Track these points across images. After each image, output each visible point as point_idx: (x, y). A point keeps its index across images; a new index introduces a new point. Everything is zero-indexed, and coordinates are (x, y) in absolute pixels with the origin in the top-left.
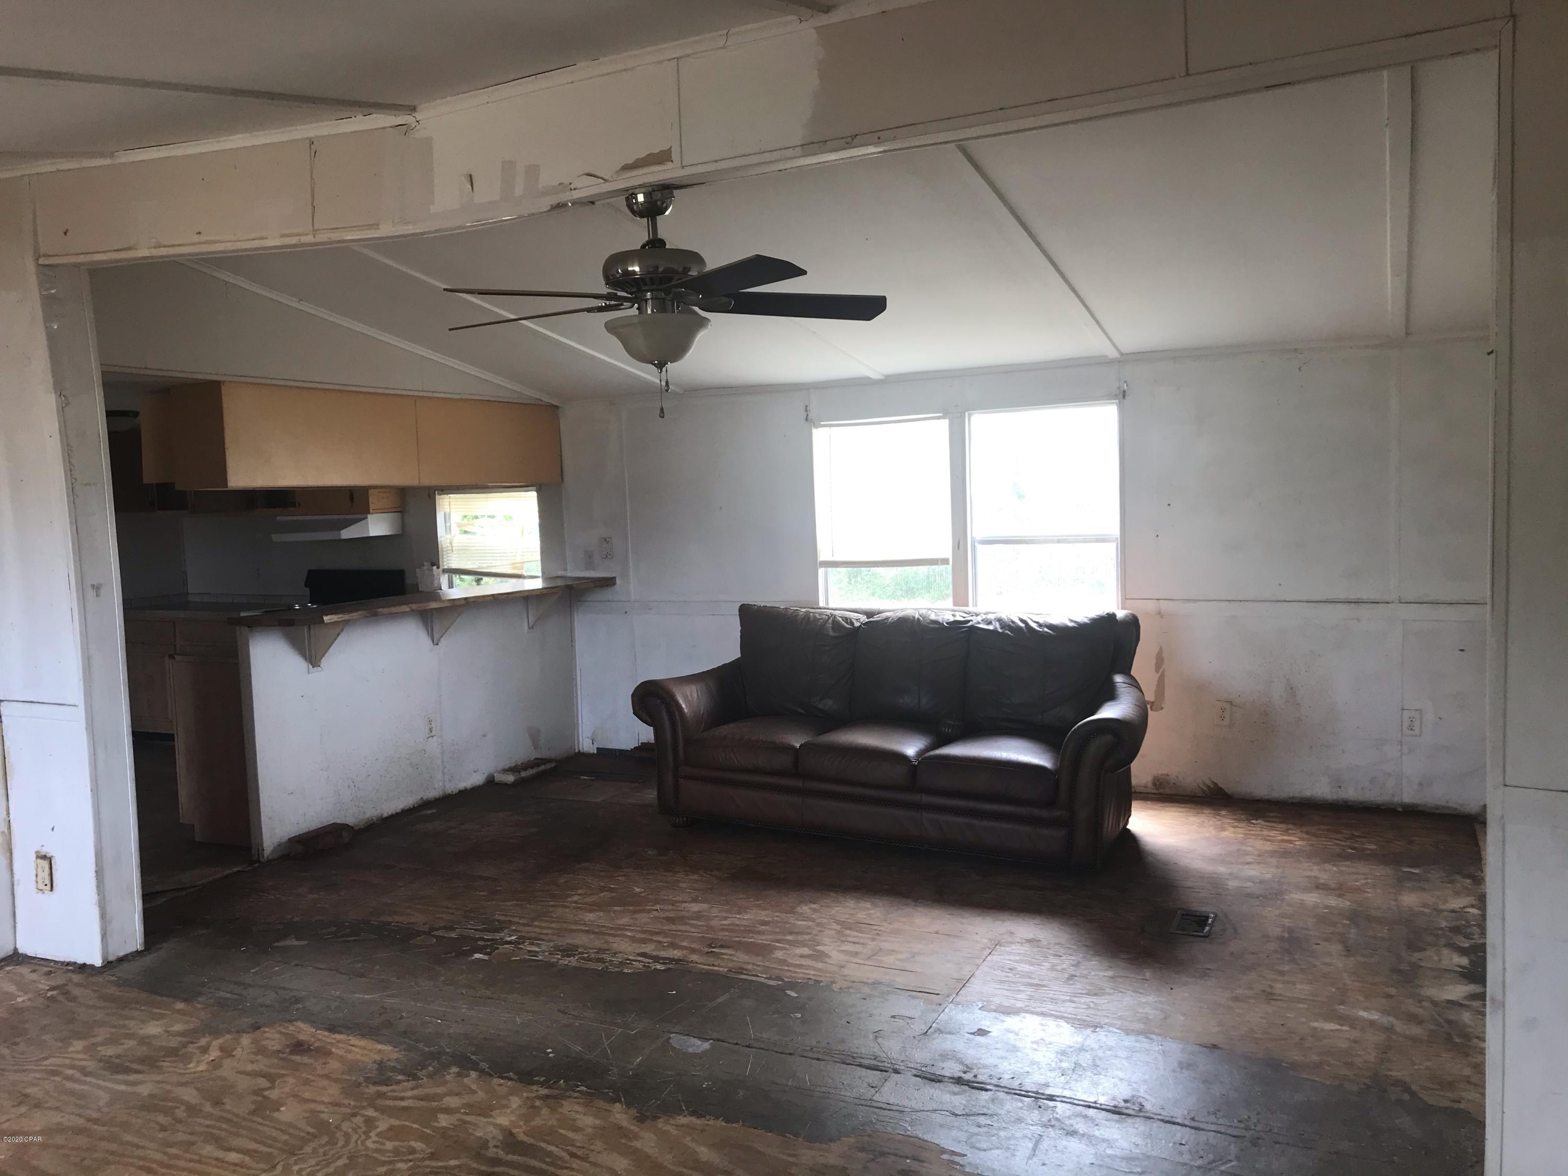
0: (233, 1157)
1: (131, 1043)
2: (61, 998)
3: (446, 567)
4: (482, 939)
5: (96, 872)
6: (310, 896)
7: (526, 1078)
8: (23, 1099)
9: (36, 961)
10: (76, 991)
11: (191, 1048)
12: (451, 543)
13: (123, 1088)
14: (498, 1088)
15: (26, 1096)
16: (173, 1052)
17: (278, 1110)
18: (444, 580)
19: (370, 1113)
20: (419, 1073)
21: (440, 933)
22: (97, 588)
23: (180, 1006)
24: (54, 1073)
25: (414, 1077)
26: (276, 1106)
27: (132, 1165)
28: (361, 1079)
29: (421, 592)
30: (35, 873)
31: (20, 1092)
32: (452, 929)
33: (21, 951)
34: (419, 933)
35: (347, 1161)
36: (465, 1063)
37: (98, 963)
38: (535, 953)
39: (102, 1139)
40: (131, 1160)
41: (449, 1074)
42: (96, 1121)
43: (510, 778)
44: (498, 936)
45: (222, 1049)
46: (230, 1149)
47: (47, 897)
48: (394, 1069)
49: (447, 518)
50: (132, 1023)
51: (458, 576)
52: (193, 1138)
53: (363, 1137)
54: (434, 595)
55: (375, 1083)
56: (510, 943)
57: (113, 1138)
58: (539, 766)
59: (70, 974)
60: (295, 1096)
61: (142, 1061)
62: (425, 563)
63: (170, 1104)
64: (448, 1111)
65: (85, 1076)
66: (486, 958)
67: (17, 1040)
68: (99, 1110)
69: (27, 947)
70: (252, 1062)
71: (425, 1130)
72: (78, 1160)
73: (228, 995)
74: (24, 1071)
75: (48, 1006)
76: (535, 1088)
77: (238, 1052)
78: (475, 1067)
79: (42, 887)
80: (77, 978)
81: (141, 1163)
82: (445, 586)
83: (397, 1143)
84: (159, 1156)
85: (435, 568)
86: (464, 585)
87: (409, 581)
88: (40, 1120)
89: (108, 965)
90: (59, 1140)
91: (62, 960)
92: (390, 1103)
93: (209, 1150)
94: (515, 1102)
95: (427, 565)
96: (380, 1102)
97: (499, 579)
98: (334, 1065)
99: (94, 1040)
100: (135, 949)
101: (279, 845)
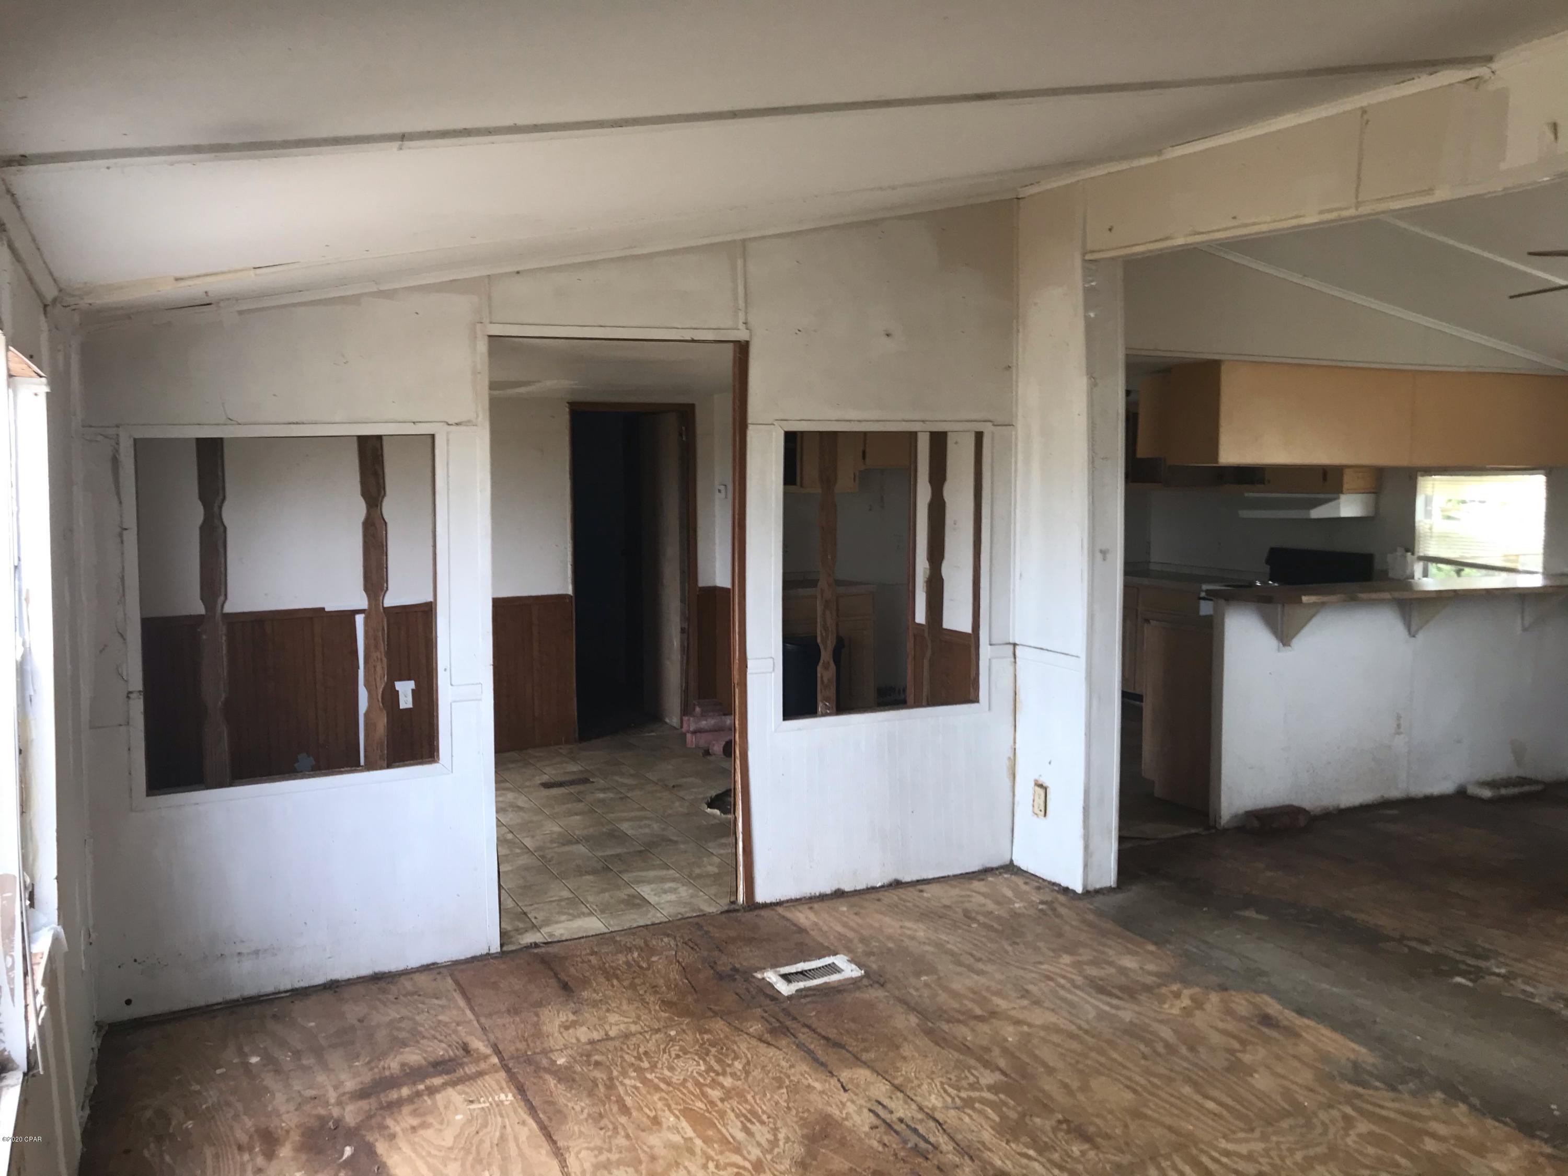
0: (1211, 1105)
1: (1112, 970)
2: (1049, 912)
3: (1421, 554)
4: (1464, 962)
5: (1084, 808)
6: (1269, 874)
7: (1527, 1129)
8: (1025, 994)
9: (1027, 875)
10: (1063, 911)
11: (1164, 990)
12: (1430, 529)
13: (1107, 1008)
14: (1493, 1131)
15: (1027, 991)
16: (1148, 989)
17: (1252, 1076)
18: (1418, 568)
19: (1349, 1110)
20: (1400, 1087)
21: (1413, 944)
22: (1104, 553)
23: (1151, 948)
24: (1049, 978)
25: (1394, 1089)
26: (1250, 1071)
27: (1119, 1081)
28: (1335, 1073)
29: (1393, 580)
30: (1032, 798)
31: (1022, 987)
32: (1426, 942)
33: (1015, 863)
34: (1389, 939)
35: (1326, 1151)
36: (1454, 1093)
37: (1079, 889)
38: (1532, 995)
39: (1091, 1049)
40: (1119, 1077)
41: (1434, 1097)
42: (1086, 1032)
43: (1487, 793)
44: (1482, 964)
45: (1193, 999)
46: (1207, 1097)
47: (1041, 821)
48: (1371, 1074)
49: (1428, 501)
50: (1111, 952)
51: (1434, 565)
52: (1173, 1075)
53: (1342, 1132)
54: (1405, 583)
55: (1350, 1082)
56: (1498, 975)
57: (1102, 1053)
58: (1523, 785)
59: (1055, 894)
60: (1268, 1067)
61: (1122, 988)
62: (1399, 549)
63: (1150, 1036)
64: (1434, 1136)
65: (1074, 987)
66: (1470, 984)
67: (1018, 940)
68: (1087, 1022)
69: (1021, 861)
70: (1222, 1021)
71: (1410, 1148)
72: (1073, 1061)
73: (1195, 950)
74: (1025, 969)
75: (1040, 918)
76: (1537, 1142)
77: (1208, 1006)
78: (1464, 1099)
79: (1037, 811)
80: (1062, 898)
81: (1128, 1083)
82: (1418, 573)
83: (1380, 1152)
84: (1143, 1081)
85: (1409, 554)
86: (1441, 575)
87: (1377, 566)
88: (1039, 1017)
89: (1087, 893)
90: (1056, 1038)
91: (1049, 879)
92: (1370, 1107)
93: (1187, 1090)
94: (1514, 1151)
95: (1400, 551)
96: (1357, 1102)
97: (1484, 572)
98: (1303, 1049)
99: (1080, 958)
100: (1108, 885)
101: (1236, 816)
